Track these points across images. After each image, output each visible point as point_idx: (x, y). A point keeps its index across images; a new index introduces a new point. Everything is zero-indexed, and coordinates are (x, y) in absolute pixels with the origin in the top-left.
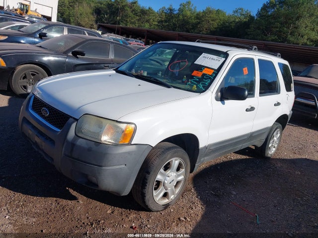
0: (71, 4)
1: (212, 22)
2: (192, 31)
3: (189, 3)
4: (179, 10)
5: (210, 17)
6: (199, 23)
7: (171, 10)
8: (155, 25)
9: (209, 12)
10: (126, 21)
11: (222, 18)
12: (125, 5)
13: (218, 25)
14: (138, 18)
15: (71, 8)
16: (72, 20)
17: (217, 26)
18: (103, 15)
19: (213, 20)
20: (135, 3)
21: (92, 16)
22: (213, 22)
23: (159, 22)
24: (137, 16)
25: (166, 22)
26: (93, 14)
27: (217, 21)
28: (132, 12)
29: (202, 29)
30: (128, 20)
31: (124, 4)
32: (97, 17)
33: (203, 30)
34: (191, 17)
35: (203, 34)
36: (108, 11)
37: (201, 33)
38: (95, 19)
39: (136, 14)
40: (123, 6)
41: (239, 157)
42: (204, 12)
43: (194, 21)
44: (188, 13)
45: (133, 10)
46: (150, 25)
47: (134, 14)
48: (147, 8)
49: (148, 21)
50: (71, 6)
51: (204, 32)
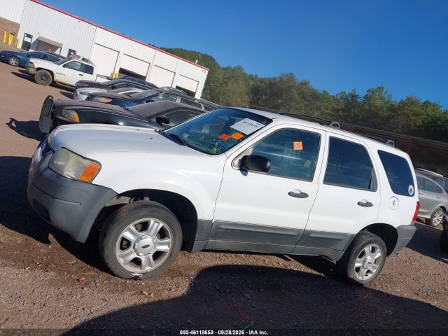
0: (225, 80)
1: (413, 118)
2: (382, 126)
3: (381, 89)
4: (366, 97)
5: (412, 110)
6: (393, 117)
7: (354, 96)
8: (327, 113)
9: (410, 102)
10: (290, 106)
11: (431, 113)
12: (292, 86)
13: (423, 122)
14: (306, 103)
15: (224, 85)
16: (221, 100)
17: (421, 124)
18: (261, 97)
19: (416, 115)
20: (305, 84)
21: (247, 97)
22: (416, 118)
23: (333, 111)
24: (306, 100)
25: (343, 111)
26: (248, 94)
27: (423, 117)
28: (299, 95)
29: (396, 126)
30: (292, 104)
31: (290, 84)
32: (253, 98)
33: (398, 127)
34: (382, 108)
35: (397, 132)
36: (268, 92)
37: (395, 131)
38: (249, 100)
39: (304, 98)
40: (288, 87)
41: (303, 268)
42: (402, 102)
43: (386, 114)
44: (379, 103)
45: (301, 93)
46: (322, 114)
47: (301, 98)
48: (321, 92)
49: (319, 108)
50: (225, 83)
51: (398, 130)
